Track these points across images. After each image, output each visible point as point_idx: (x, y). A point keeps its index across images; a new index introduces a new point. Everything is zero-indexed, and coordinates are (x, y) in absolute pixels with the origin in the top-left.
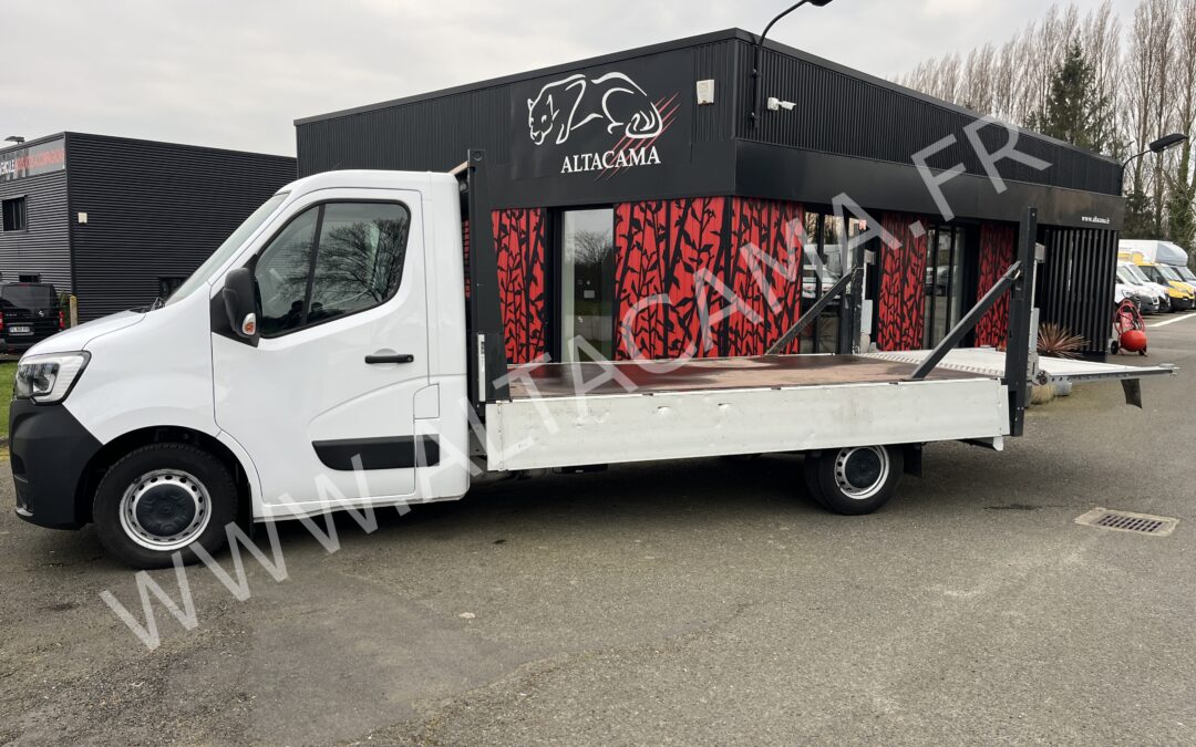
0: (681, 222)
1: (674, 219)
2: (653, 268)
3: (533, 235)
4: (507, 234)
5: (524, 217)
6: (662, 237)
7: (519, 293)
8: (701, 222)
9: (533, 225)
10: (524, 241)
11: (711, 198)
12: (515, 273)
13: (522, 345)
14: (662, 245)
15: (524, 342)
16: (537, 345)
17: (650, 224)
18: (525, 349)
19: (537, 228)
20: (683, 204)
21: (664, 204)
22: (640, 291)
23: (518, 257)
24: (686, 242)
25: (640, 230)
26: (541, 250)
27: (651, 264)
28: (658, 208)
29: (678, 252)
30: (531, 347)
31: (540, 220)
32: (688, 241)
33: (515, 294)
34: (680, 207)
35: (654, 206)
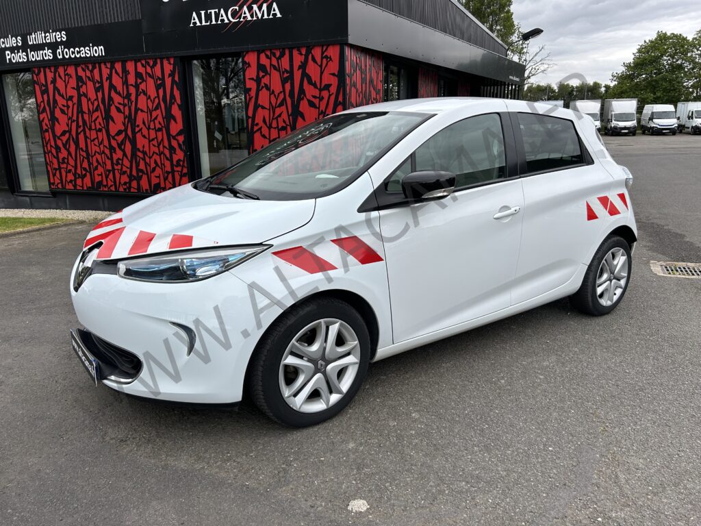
0: (303, 66)
1: (297, 63)
2: (281, 105)
3: (168, 81)
4: (143, 81)
5: (159, 65)
6: (288, 78)
7: (160, 130)
8: (321, 66)
9: (167, 72)
10: (160, 85)
11: (328, 46)
12: (154, 114)
13: (168, 173)
14: (288, 86)
15: (170, 170)
16: (181, 172)
17: (275, 68)
18: (170, 176)
19: (172, 75)
20: (304, 51)
21: (287, 52)
22: (271, 125)
23: (157, 100)
24: (308, 83)
25: (266, 73)
26: (177, 93)
27: (278, 103)
28: (282, 55)
29: (302, 91)
30: (176, 174)
31: (174, 68)
32: (310, 81)
33: (157, 130)
34: (301, 54)
35: (278, 54)
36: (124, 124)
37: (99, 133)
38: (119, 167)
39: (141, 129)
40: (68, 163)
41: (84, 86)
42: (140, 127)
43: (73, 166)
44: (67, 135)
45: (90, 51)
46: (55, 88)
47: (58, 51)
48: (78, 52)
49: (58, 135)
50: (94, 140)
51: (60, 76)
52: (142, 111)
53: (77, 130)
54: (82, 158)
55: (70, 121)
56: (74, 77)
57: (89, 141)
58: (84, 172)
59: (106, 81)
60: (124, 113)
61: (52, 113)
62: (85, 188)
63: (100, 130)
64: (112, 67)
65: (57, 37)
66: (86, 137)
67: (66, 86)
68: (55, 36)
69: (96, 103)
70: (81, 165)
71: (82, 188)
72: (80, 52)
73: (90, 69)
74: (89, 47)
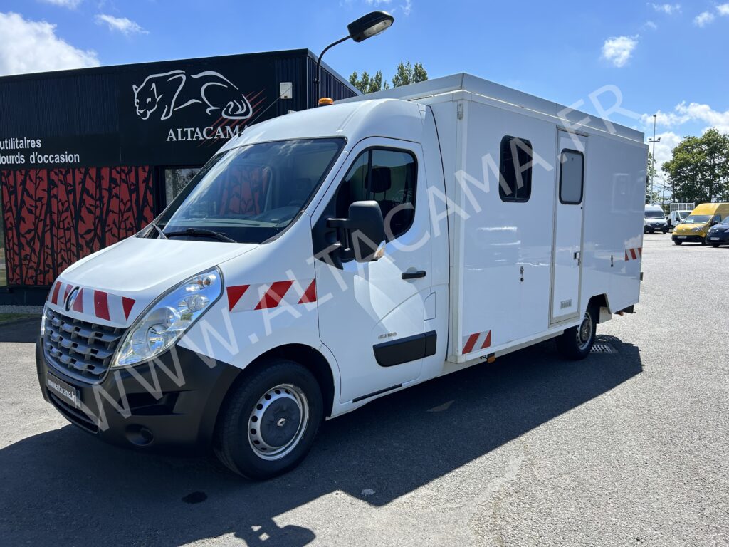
3: (142, 187)
4: (117, 185)
5: (133, 173)
6: (256, 188)
9: (141, 179)
10: (134, 189)
12: (126, 215)
14: (257, 194)
17: (245, 179)
19: (146, 181)
23: (129, 203)
25: (237, 182)
26: (150, 198)
31: (149, 176)
33: (128, 230)
36: (94, 224)
37: (67, 232)
39: (111, 229)
40: (30, 259)
41: (55, 189)
42: (110, 227)
43: (35, 263)
44: (33, 233)
45: (65, 158)
46: (25, 190)
47: (31, 156)
48: (52, 159)
49: (23, 233)
50: (61, 238)
51: (31, 179)
52: (113, 212)
53: (44, 229)
54: (46, 255)
55: (37, 220)
56: (46, 179)
57: (55, 239)
58: (46, 269)
59: (79, 184)
60: (95, 214)
61: (19, 213)
62: (47, 284)
63: (69, 229)
64: (87, 173)
65: (32, 144)
66: (52, 235)
67: (36, 189)
68: (30, 143)
69: (66, 204)
70: (45, 261)
71: (42, 284)
72: (54, 158)
73: (64, 173)
74: (65, 155)
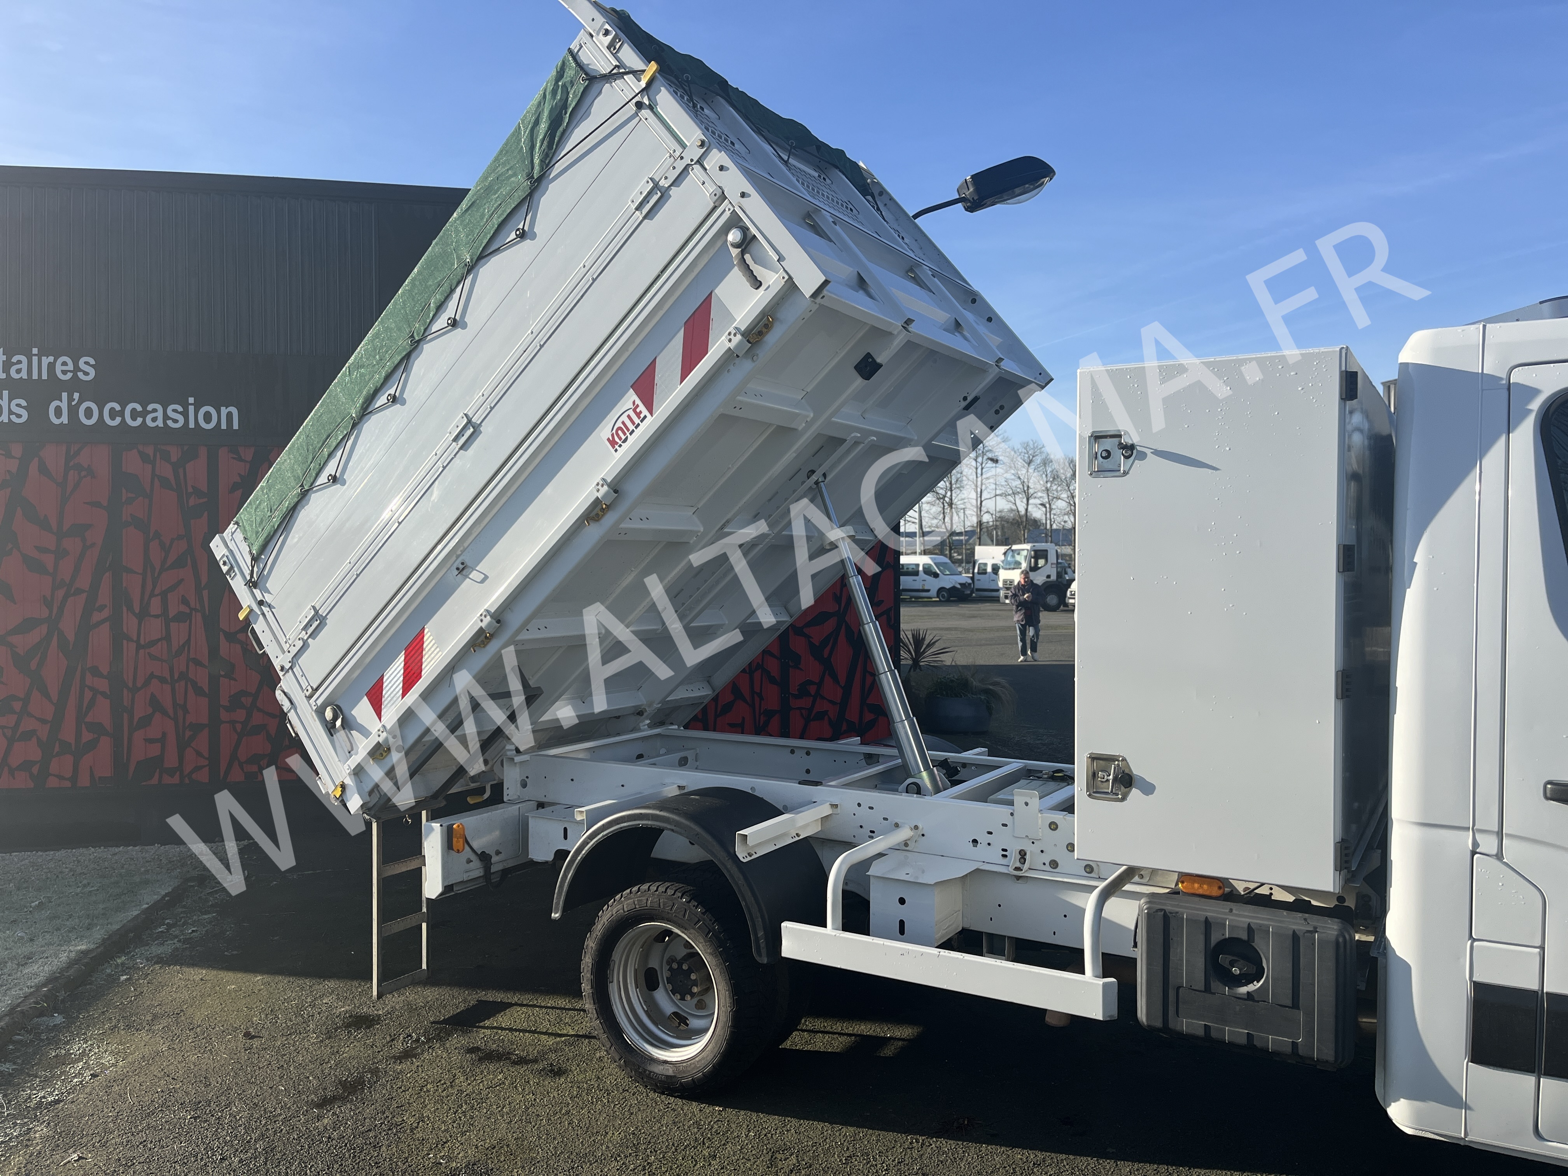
37: (174, 626)
38: (241, 715)
40: (24, 712)
41: (140, 502)
43: (43, 721)
44: (40, 632)
45: (185, 414)
46: (18, 501)
47: (55, 403)
48: (134, 415)
50: (153, 643)
51: (44, 471)
53: (84, 619)
54: (88, 695)
55: (60, 593)
56: (104, 472)
58: (87, 736)
59: (231, 492)
62: (84, 781)
63: (181, 618)
64: (260, 460)
65: (59, 368)
66: (119, 637)
67: (65, 499)
68: (51, 367)
69: (179, 547)
70: (81, 717)
71: (68, 784)
72: (144, 414)
73: (174, 459)
74: (186, 406)
